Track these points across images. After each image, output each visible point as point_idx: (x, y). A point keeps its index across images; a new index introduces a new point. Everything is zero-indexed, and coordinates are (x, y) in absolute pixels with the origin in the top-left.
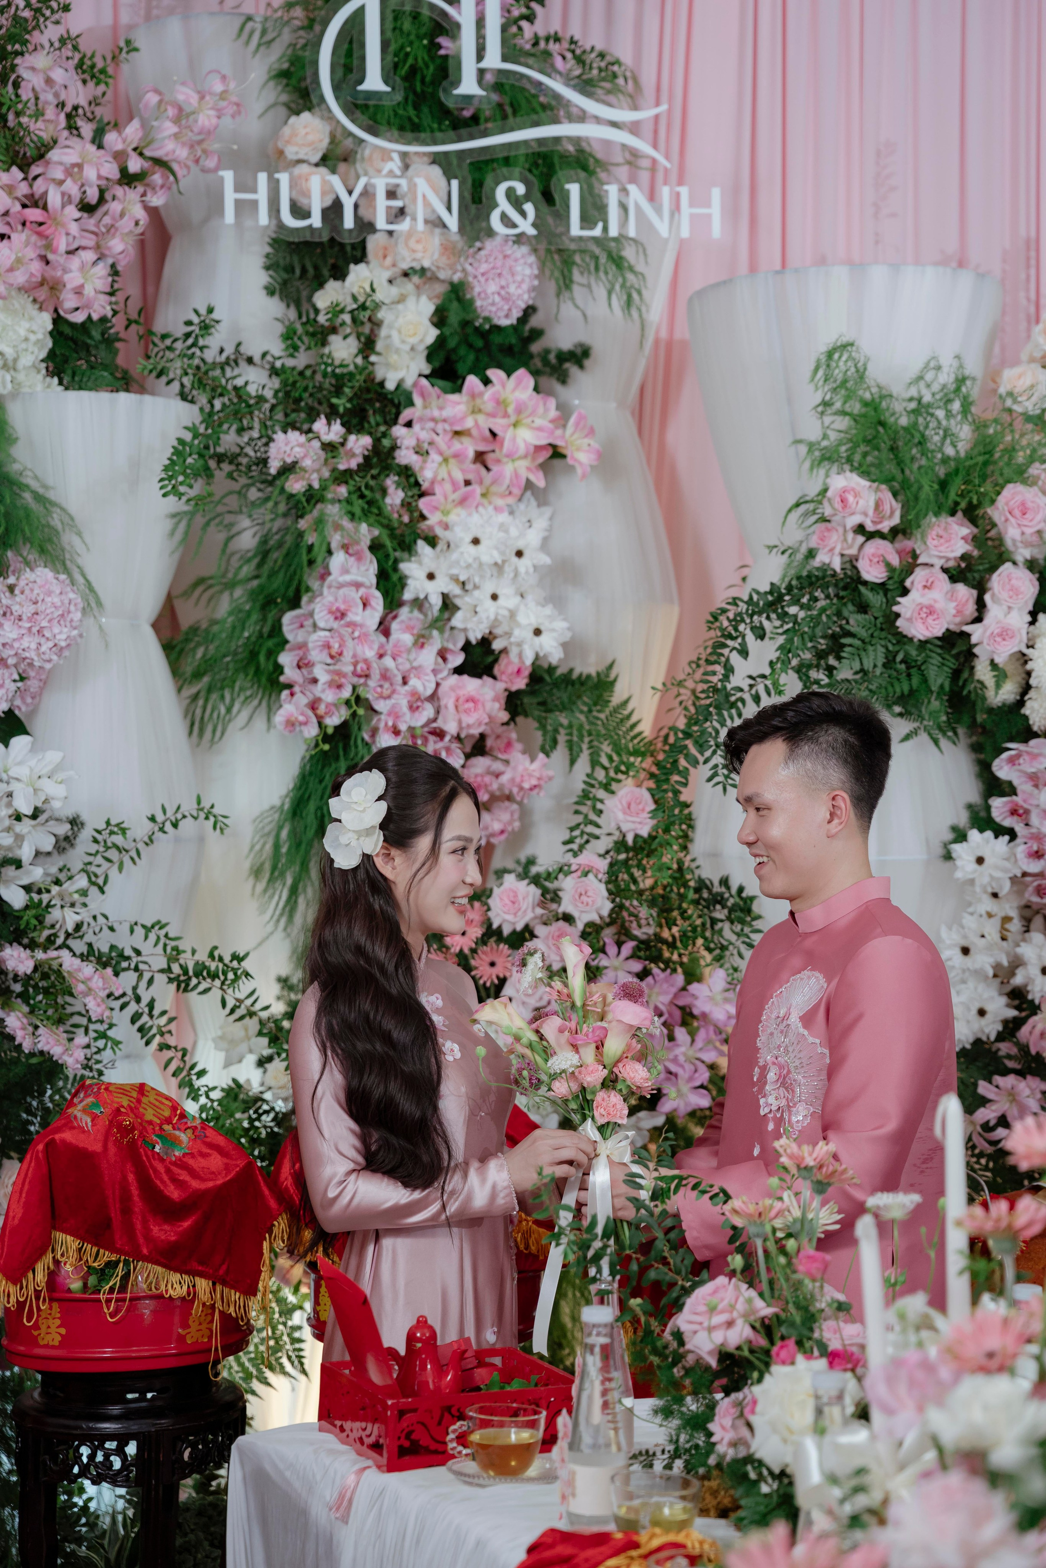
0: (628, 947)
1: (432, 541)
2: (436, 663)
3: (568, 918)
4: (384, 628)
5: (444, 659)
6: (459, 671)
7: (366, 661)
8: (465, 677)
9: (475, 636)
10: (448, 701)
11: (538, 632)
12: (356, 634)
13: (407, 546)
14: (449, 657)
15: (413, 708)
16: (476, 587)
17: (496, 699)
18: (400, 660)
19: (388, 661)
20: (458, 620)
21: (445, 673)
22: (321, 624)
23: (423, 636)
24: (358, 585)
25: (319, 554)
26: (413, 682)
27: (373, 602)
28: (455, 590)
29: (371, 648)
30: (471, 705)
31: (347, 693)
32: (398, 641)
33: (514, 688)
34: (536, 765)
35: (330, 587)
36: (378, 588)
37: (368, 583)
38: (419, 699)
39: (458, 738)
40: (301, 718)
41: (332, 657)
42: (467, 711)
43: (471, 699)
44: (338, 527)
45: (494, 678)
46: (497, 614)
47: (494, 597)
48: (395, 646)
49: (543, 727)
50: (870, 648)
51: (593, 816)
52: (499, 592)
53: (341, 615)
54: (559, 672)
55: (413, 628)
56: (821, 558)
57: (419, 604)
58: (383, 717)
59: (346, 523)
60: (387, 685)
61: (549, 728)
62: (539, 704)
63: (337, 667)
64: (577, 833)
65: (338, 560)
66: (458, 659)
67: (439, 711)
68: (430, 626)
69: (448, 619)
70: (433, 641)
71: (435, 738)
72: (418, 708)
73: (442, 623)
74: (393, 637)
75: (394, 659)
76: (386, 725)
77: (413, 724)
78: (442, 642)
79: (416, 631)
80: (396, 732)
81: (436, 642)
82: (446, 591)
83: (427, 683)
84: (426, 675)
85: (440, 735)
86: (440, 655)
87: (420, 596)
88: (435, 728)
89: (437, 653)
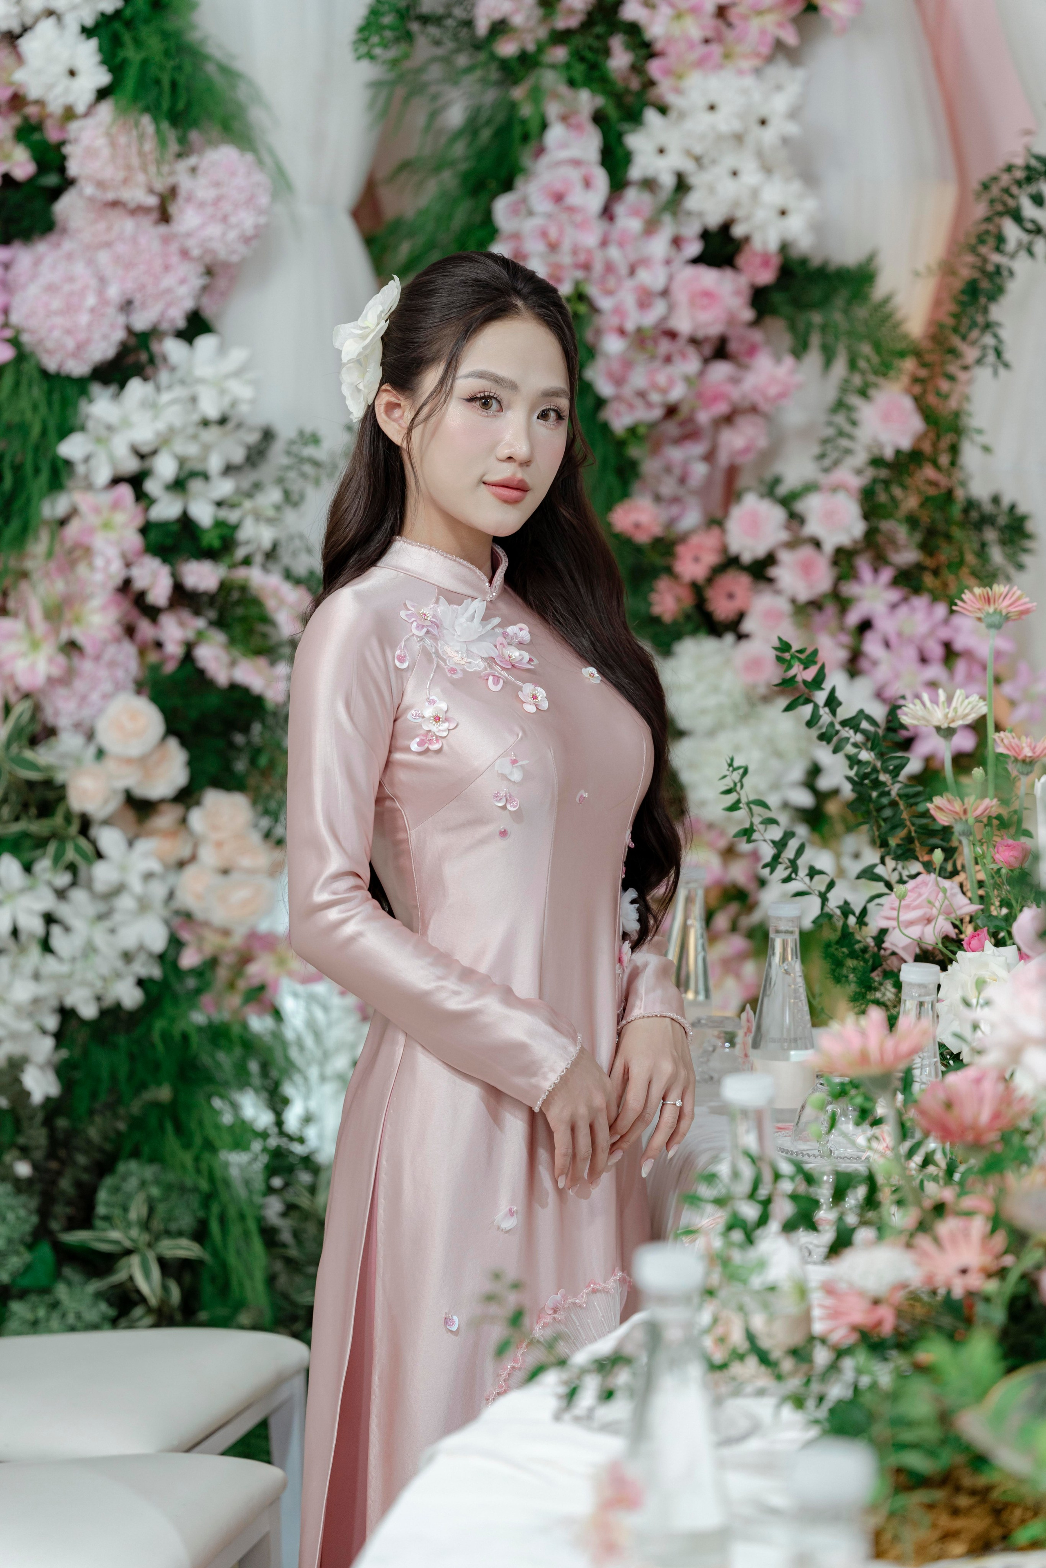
0: (887, 575)
1: (663, 110)
2: (669, 252)
3: (817, 544)
4: (607, 213)
5: (679, 248)
6: (696, 261)
7: (587, 250)
8: (704, 268)
9: (714, 220)
10: (681, 296)
11: (783, 213)
12: (576, 220)
13: (634, 117)
14: (685, 245)
15: (642, 305)
16: (714, 162)
17: (737, 293)
18: (627, 250)
19: (614, 253)
20: (693, 202)
21: (680, 264)
22: (537, 209)
23: (654, 221)
24: (576, 163)
25: (534, 127)
26: (642, 274)
27: (596, 182)
28: (687, 166)
29: (592, 236)
30: (707, 300)
31: (566, 289)
32: (625, 228)
33: (760, 282)
34: (783, 370)
35: (546, 166)
36: (602, 165)
37: (590, 160)
38: (646, 294)
39: (694, 341)
41: (549, 247)
42: (703, 308)
43: (708, 295)
44: (556, 96)
45: (736, 269)
46: (737, 194)
47: (735, 174)
48: (621, 233)
49: (792, 327)
51: (847, 428)
52: (738, 167)
53: (558, 198)
54: (813, 264)
55: (641, 212)
57: (649, 184)
58: (606, 316)
59: (563, 89)
60: (611, 278)
61: (800, 328)
62: (790, 301)
63: (554, 259)
64: (829, 447)
65: (555, 134)
66: (694, 248)
67: (671, 308)
68: (662, 210)
69: (675, 201)
70: (665, 227)
71: (667, 339)
72: (649, 305)
73: (677, 208)
74: (619, 224)
75: (621, 249)
76: (611, 325)
77: (641, 323)
78: (675, 229)
79: (646, 216)
80: (623, 333)
81: (670, 228)
82: (676, 167)
83: (658, 276)
84: (657, 266)
85: (675, 336)
86: (674, 242)
87: (649, 175)
88: (669, 328)
89: (670, 241)
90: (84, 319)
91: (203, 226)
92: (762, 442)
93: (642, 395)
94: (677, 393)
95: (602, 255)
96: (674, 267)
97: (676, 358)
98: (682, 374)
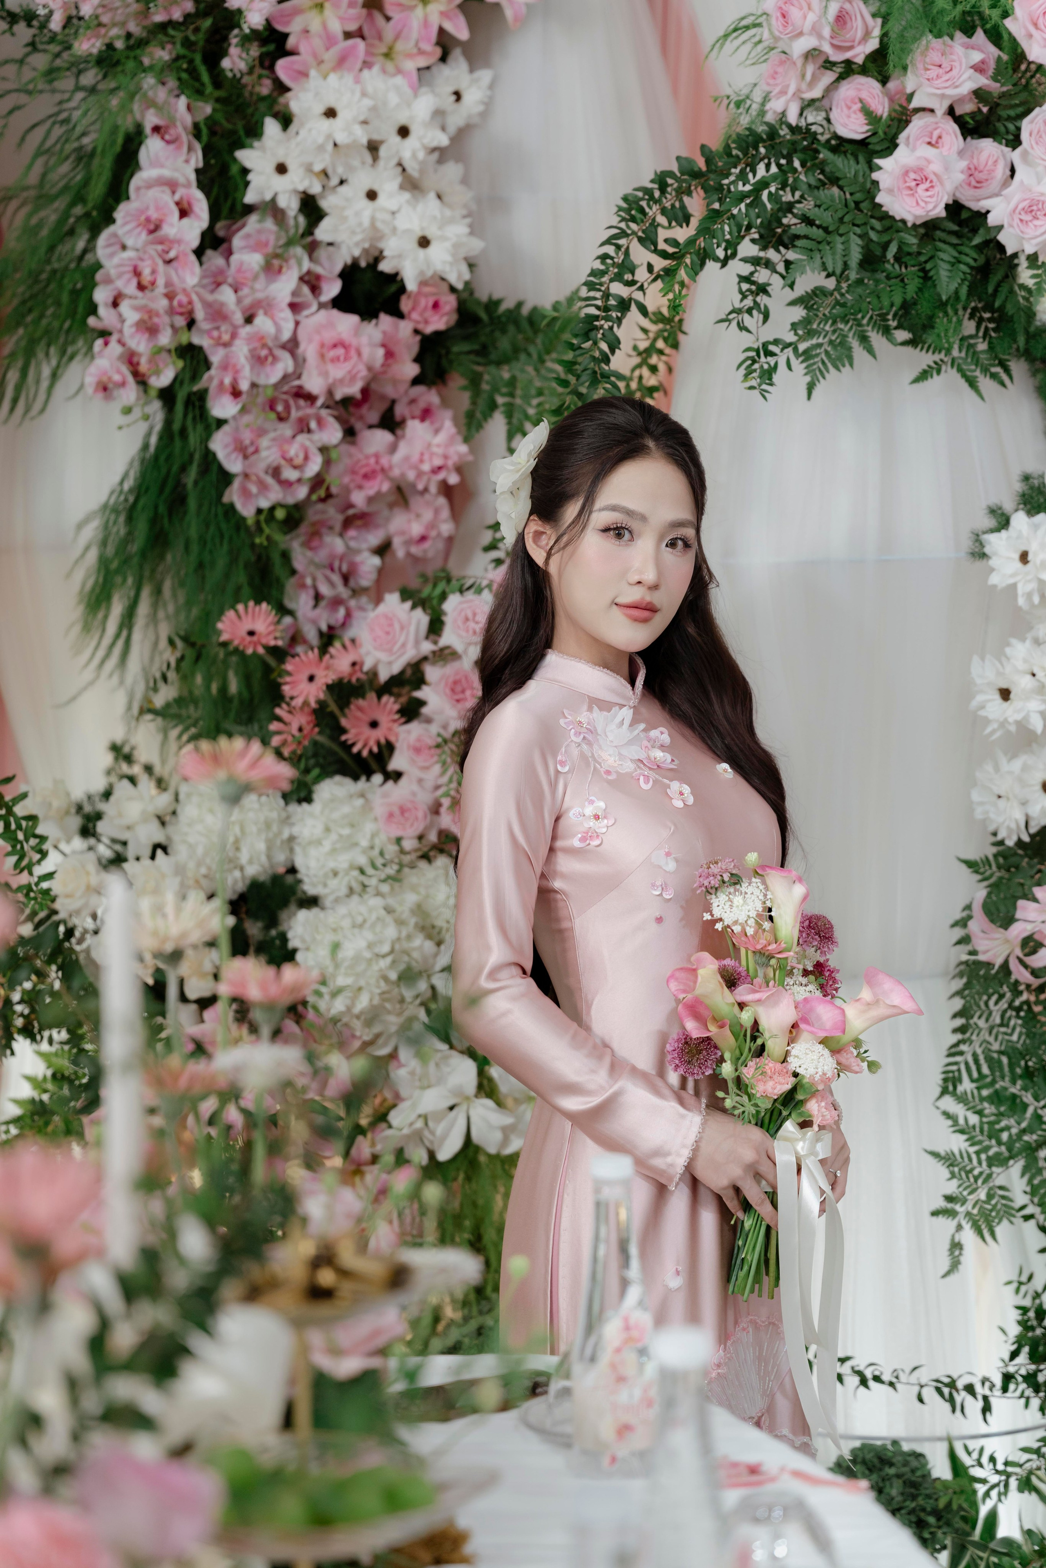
1: (286, 122)
2: (294, 294)
4: (225, 247)
5: (315, 289)
6: (332, 304)
7: (184, 290)
8: (337, 313)
9: (355, 252)
10: (309, 349)
11: (424, 242)
12: (172, 254)
13: (252, 128)
14: (323, 285)
15: (259, 361)
16: (343, 181)
17: (381, 343)
18: (245, 291)
19: (226, 295)
20: (323, 232)
21: (314, 307)
22: (130, 242)
23: (276, 256)
24: (171, 184)
26: (262, 322)
27: (194, 207)
28: (313, 186)
29: (193, 273)
30: (340, 351)
31: (165, 339)
32: (242, 264)
33: (429, 329)
34: (441, 438)
35: (138, 187)
36: (201, 185)
38: (264, 346)
39: (331, 403)
40: (117, 378)
41: (141, 288)
42: (335, 361)
43: (342, 345)
44: (152, 103)
45: (400, 315)
46: (373, 220)
47: (372, 195)
48: (239, 270)
49: (475, 385)
50: (839, 240)
52: (375, 187)
53: (152, 227)
54: (503, 307)
55: (266, 244)
56: (775, 106)
57: (272, 209)
58: (213, 372)
60: (224, 327)
61: (485, 387)
62: (477, 353)
63: (145, 302)
65: (150, 149)
66: (332, 289)
67: (300, 362)
68: (289, 243)
69: (309, 231)
70: (293, 262)
71: (302, 402)
72: (266, 358)
73: (309, 239)
74: (234, 258)
75: (236, 292)
76: (221, 383)
77: (262, 381)
78: (306, 265)
79: (270, 249)
80: (236, 393)
81: (300, 264)
82: (301, 188)
83: (283, 324)
84: (282, 310)
85: (310, 398)
86: (307, 282)
87: (268, 197)
88: (300, 387)
89: (301, 279)
92: (446, 528)
93: (275, 471)
94: (314, 467)
95: (210, 298)
96: (306, 313)
97: (313, 425)
98: (319, 445)
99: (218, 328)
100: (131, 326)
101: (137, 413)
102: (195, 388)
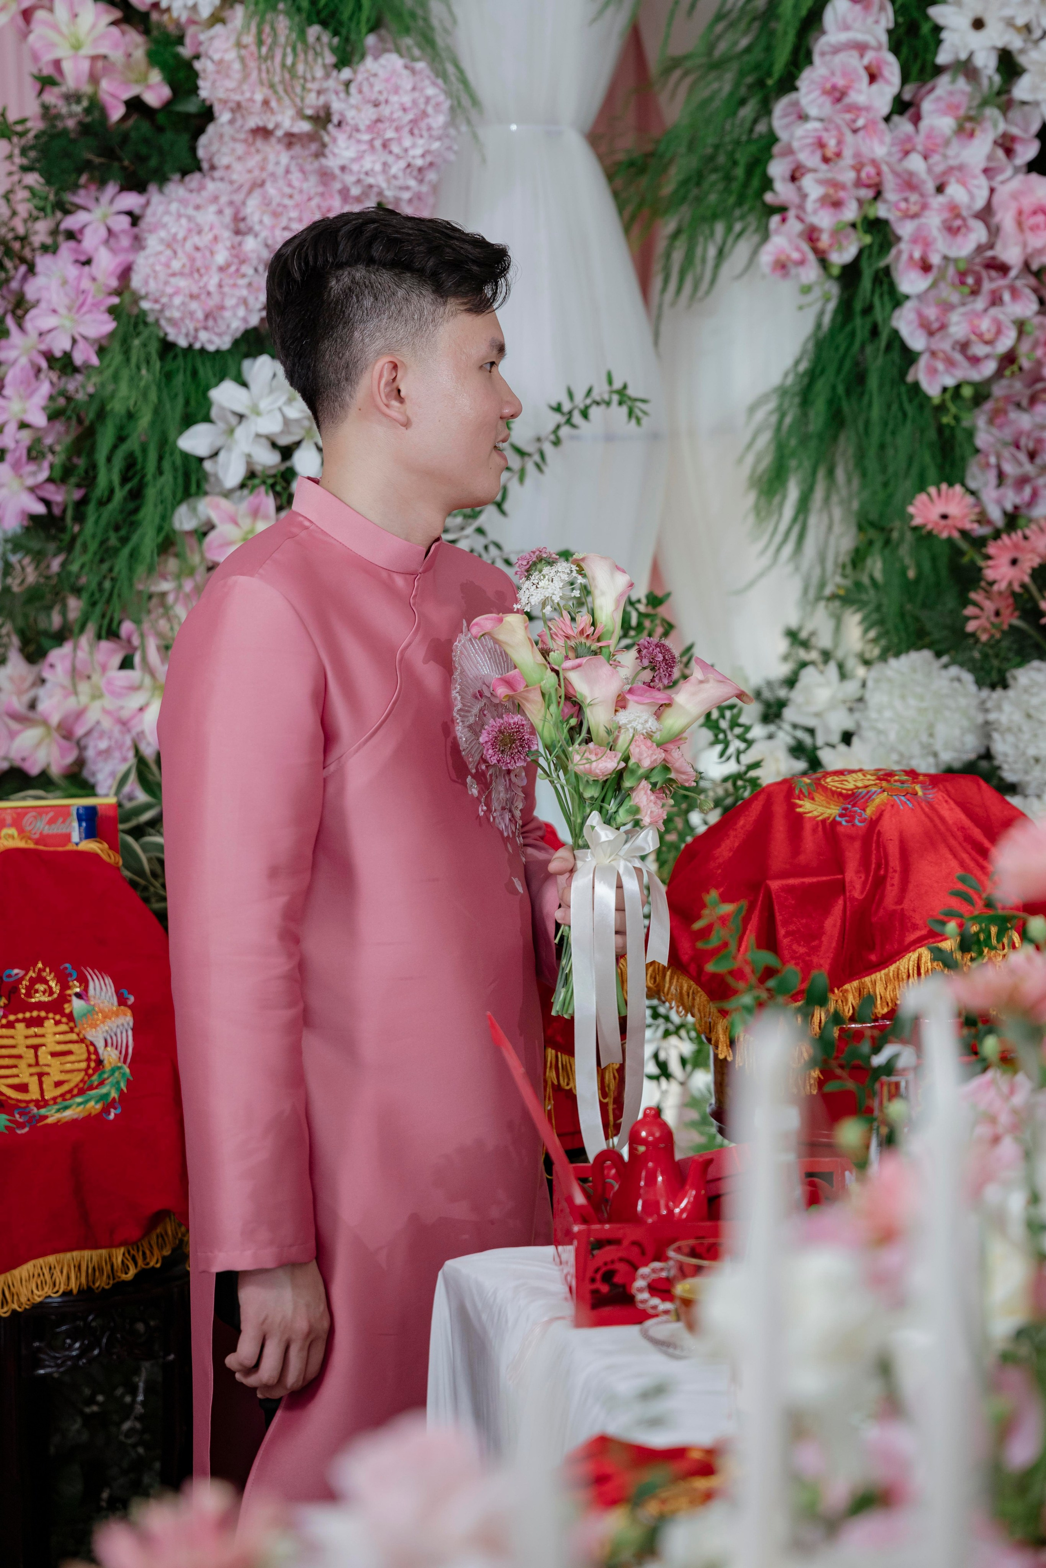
2: (990, 157)
5: (1009, 152)
6: (1029, 168)
7: (874, 163)
8: (1034, 177)
10: (1006, 216)
12: (860, 123)
14: (1019, 148)
15: (953, 230)
18: (935, 158)
19: (915, 163)
20: (1026, 88)
21: (1009, 172)
22: (813, 112)
23: (970, 119)
24: (859, 48)
26: (955, 191)
27: (886, 72)
28: (1013, 40)
29: (882, 142)
30: (1039, 218)
31: (850, 213)
32: (932, 129)
35: (823, 54)
36: (895, 49)
37: (873, 42)
38: (958, 216)
39: (1029, 272)
40: (796, 255)
41: (826, 160)
42: (1034, 228)
43: (1041, 210)
48: (929, 137)
53: (838, 95)
55: (958, 107)
57: (967, 68)
58: (903, 246)
60: (914, 197)
63: (829, 175)
65: (837, 10)
66: (1029, 151)
67: (994, 232)
68: (984, 103)
69: (1005, 90)
70: (988, 125)
71: (993, 273)
72: (959, 229)
73: (1004, 98)
74: (924, 124)
75: (926, 158)
76: (911, 257)
77: (953, 253)
78: (1002, 127)
79: (962, 112)
80: (926, 267)
81: (995, 126)
82: (1000, 44)
83: (976, 191)
84: (975, 177)
85: (1003, 269)
86: (1001, 145)
87: (963, 56)
88: (993, 258)
89: (995, 143)
90: (212, 281)
91: (359, 158)
93: (964, 347)
94: (1006, 343)
95: (898, 168)
96: (1000, 178)
97: (1007, 297)
98: (1012, 318)
99: (906, 200)
100: (816, 201)
101: (817, 293)
102: (882, 264)
